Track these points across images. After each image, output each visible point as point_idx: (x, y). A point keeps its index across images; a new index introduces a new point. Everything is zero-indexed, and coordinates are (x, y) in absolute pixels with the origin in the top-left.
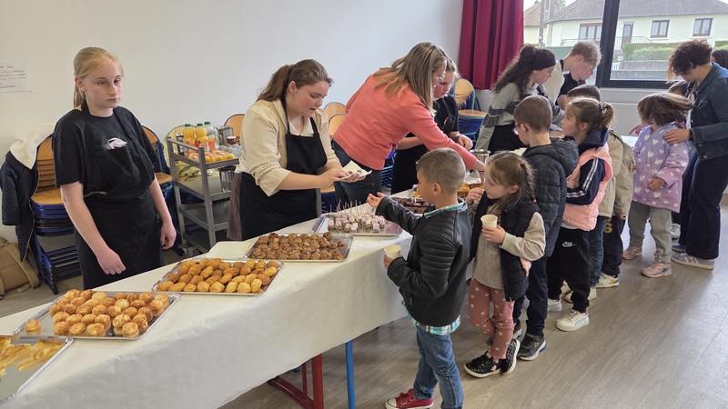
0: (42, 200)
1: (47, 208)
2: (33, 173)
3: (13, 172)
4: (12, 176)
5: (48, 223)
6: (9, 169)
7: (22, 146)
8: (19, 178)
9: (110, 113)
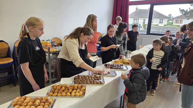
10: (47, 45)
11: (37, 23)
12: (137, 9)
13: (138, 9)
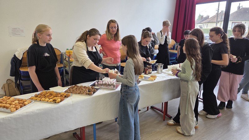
0: (22, 70)
1: (24, 72)
2: (21, 61)
3: (15, 60)
4: (14, 61)
5: (24, 77)
6: (14, 59)
7: (18, 52)
8: (16, 62)
9: (45, 45)
10: (70, 54)
11: (43, 30)
12: (239, 7)
13: (241, 8)
